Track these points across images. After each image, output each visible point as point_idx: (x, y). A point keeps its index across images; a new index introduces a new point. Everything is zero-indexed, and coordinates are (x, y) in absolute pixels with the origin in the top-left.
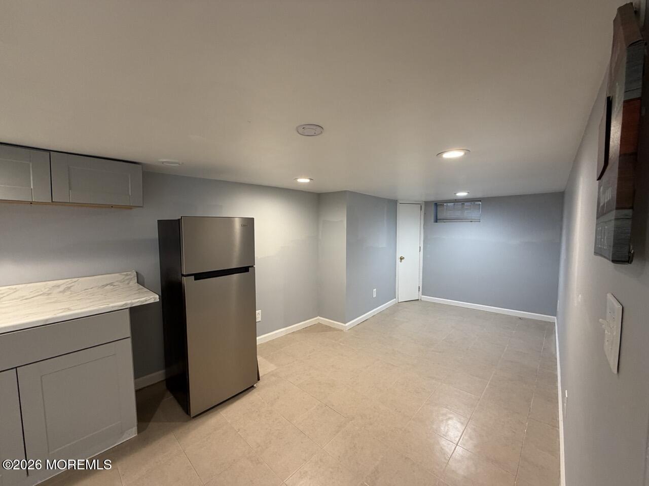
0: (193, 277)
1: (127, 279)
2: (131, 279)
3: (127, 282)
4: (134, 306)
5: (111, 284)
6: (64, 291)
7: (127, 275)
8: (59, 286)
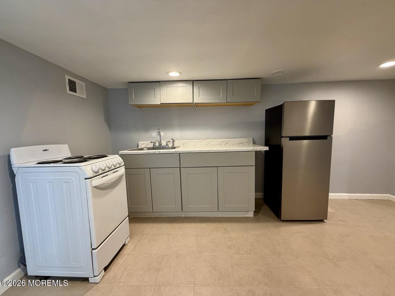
0: (289, 138)
1: (249, 142)
2: (250, 142)
3: (248, 143)
4: (257, 150)
5: (242, 143)
6: (226, 144)
7: (248, 139)
8: (224, 141)
